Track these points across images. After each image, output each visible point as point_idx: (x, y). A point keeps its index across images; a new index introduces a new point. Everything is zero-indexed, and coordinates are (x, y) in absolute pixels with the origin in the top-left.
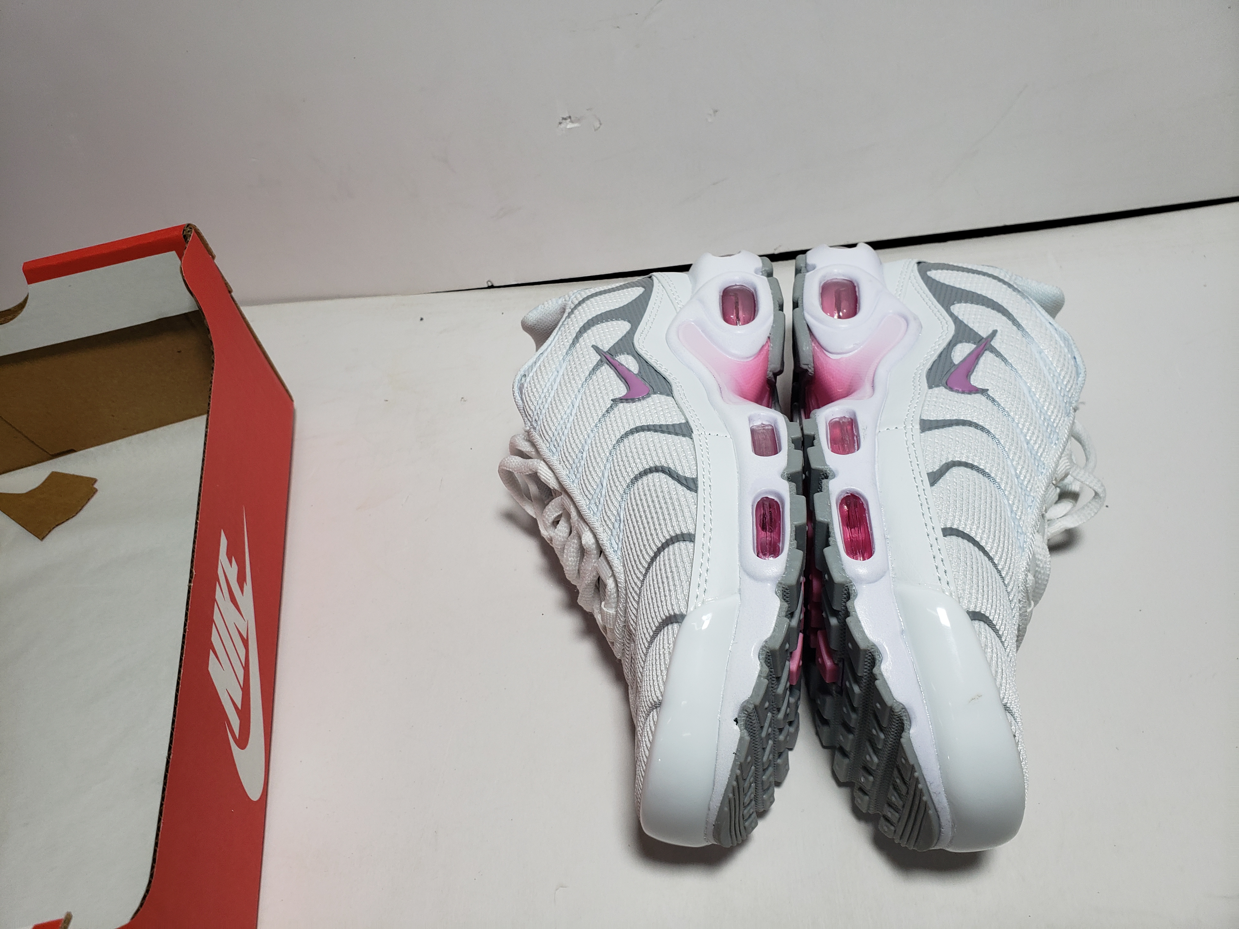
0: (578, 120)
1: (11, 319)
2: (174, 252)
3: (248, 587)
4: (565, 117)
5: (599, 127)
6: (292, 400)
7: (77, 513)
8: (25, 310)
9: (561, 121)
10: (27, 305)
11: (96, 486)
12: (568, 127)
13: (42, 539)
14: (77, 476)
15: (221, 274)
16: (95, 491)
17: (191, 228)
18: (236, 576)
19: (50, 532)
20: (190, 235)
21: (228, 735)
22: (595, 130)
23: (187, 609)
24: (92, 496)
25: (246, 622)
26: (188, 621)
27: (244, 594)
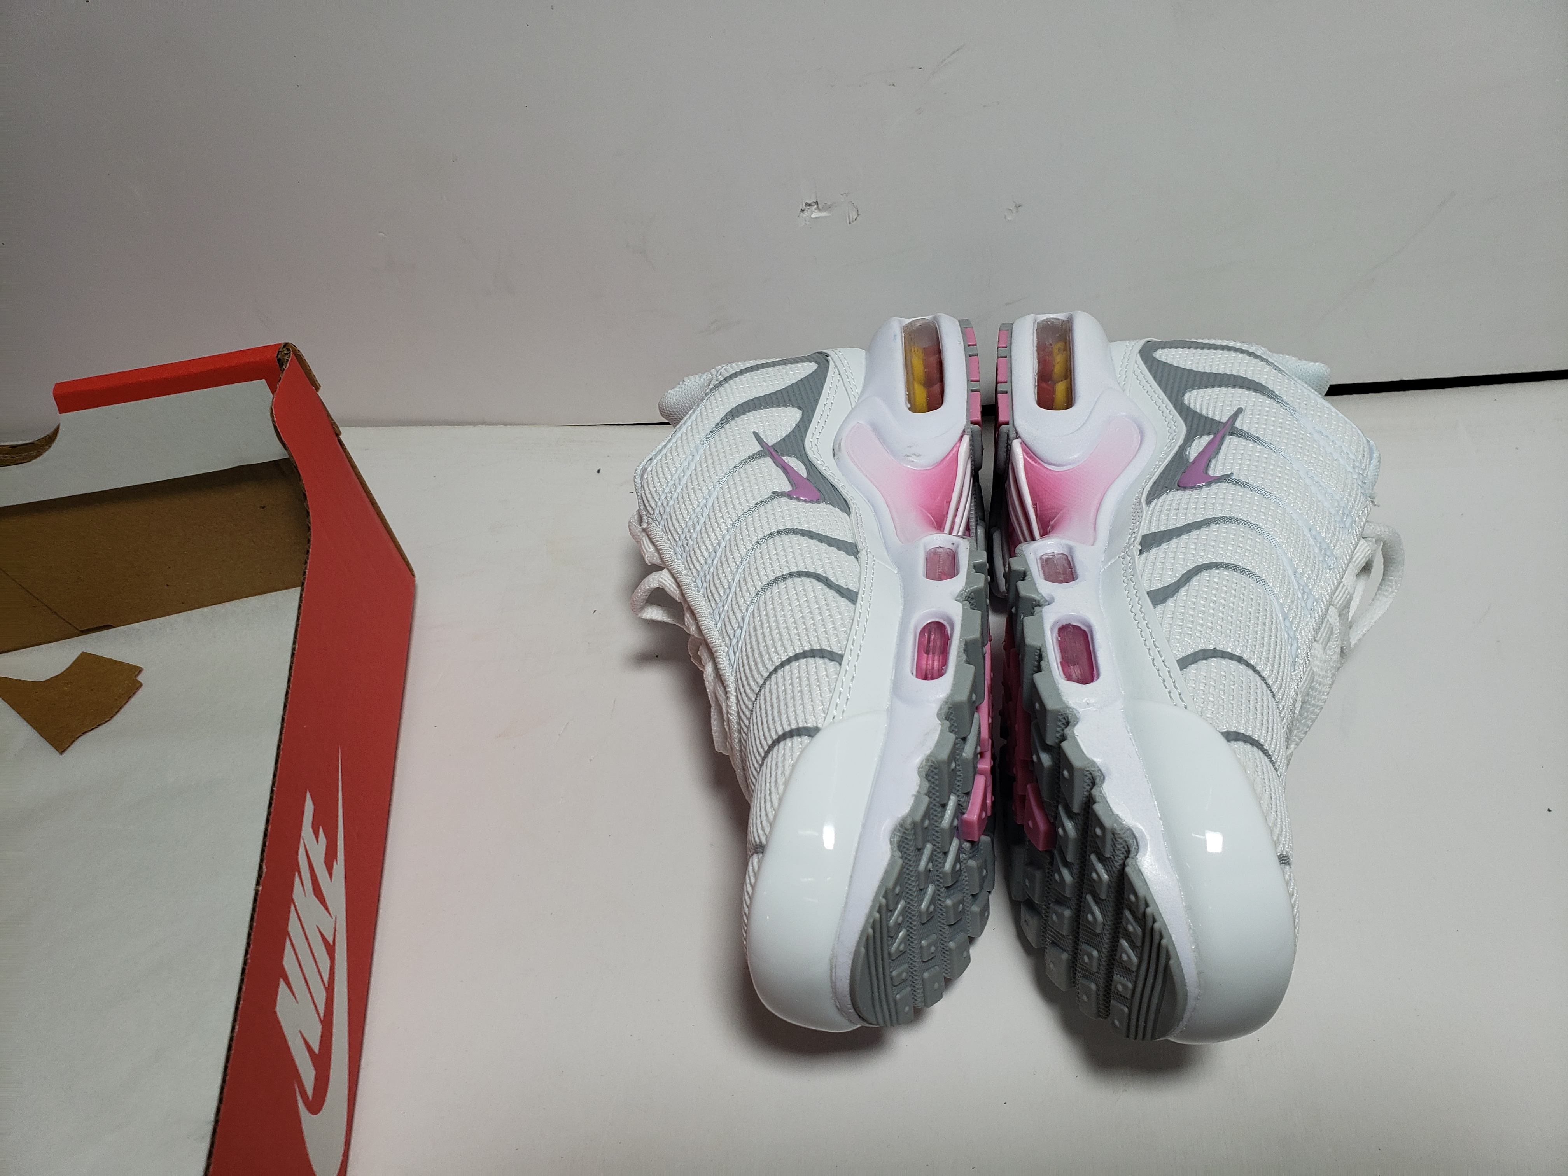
0: (827, 208)
1: (36, 457)
2: (264, 380)
3: (339, 867)
4: (810, 202)
5: (856, 219)
6: (414, 576)
7: (112, 717)
8: (54, 446)
9: (805, 208)
10: (58, 438)
11: (140, 678)
12: (813, 216)
13: (62, 752)
14: (116, 662)
15: (327, 410)
16: (138, 686)
17: (288, 350)
18: (323, 855)
19: (73, 742)
20: (288, 360)
21: (296, 1098)
22: (851, 222)
23: (251, 927)
24: (135, 693)
25: (334, 919)
26: (251, 947)
27: (333, 880)
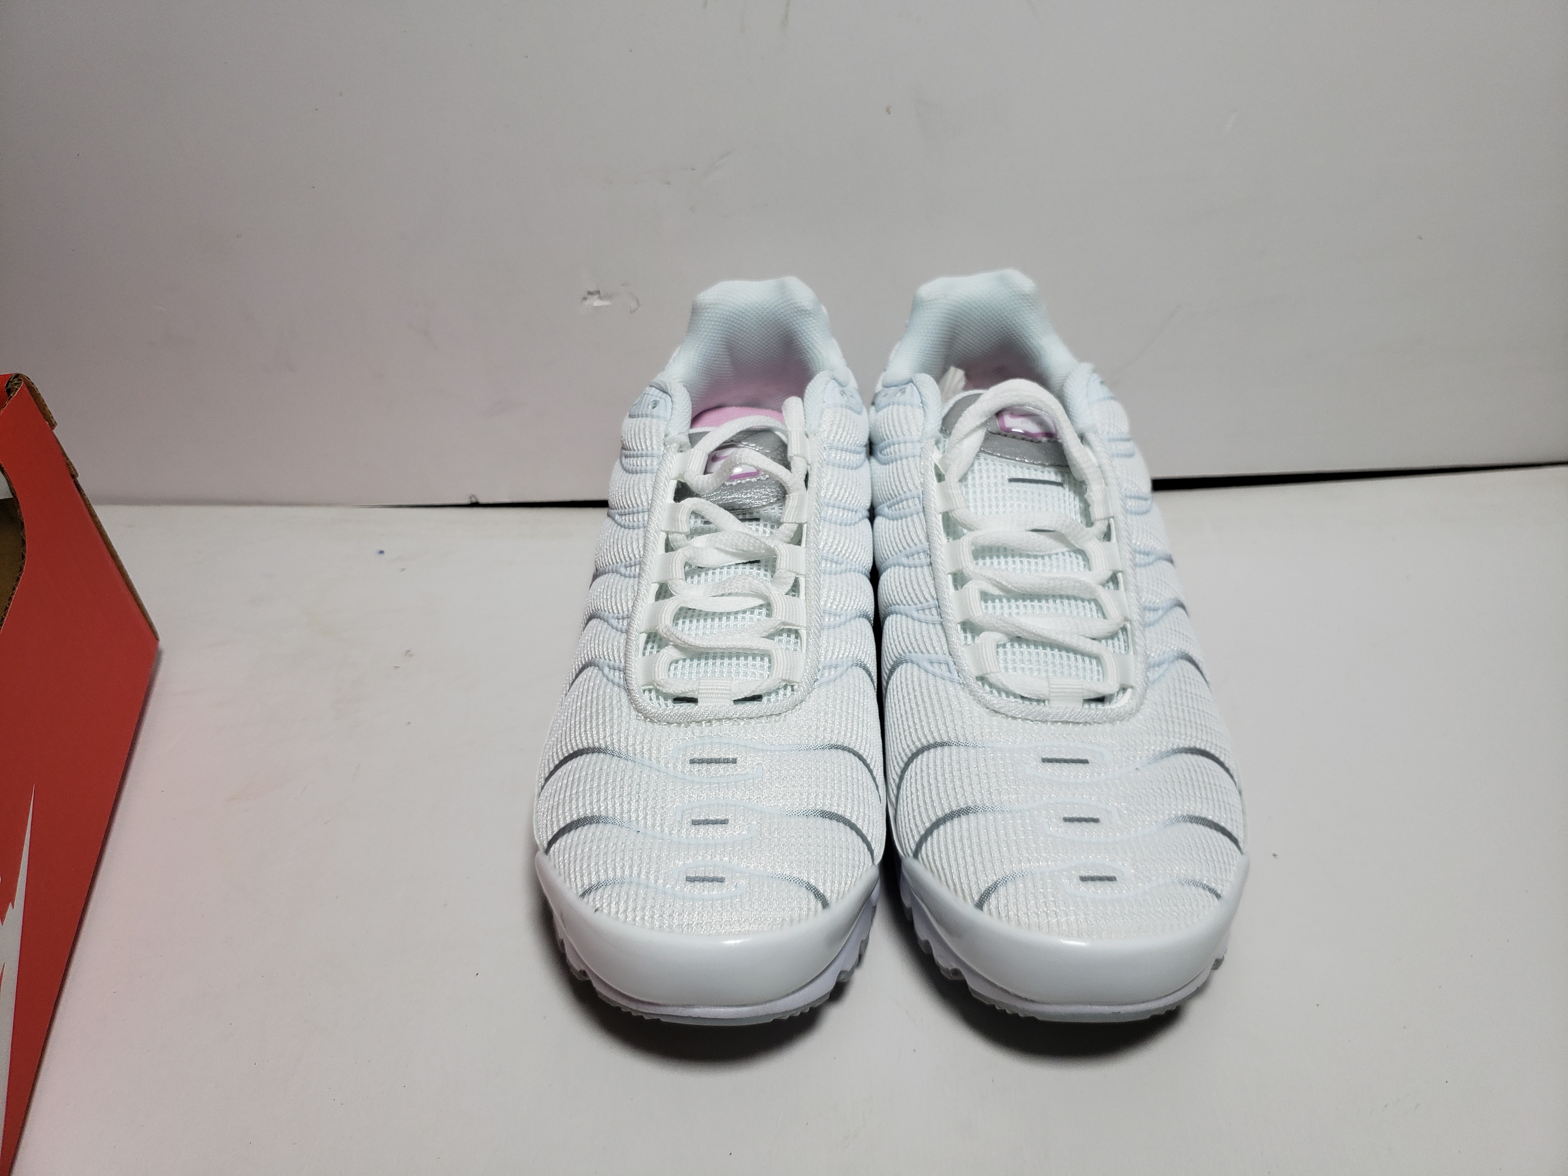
0: (608, 297)
4: (591, 290)
5: (637, 309)
6: (157, 639)
9: (586, 296)
12: (596, 304)
15: (62, 449)
17: (20, 380)
20: (17, 389)
22: (631, 312)
